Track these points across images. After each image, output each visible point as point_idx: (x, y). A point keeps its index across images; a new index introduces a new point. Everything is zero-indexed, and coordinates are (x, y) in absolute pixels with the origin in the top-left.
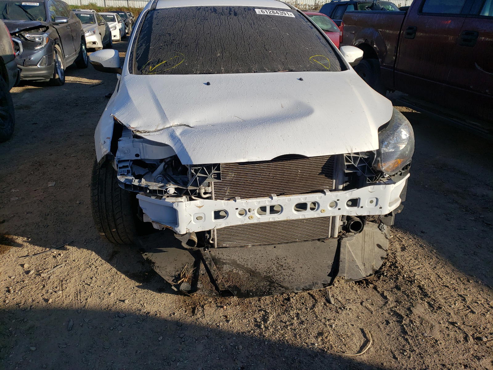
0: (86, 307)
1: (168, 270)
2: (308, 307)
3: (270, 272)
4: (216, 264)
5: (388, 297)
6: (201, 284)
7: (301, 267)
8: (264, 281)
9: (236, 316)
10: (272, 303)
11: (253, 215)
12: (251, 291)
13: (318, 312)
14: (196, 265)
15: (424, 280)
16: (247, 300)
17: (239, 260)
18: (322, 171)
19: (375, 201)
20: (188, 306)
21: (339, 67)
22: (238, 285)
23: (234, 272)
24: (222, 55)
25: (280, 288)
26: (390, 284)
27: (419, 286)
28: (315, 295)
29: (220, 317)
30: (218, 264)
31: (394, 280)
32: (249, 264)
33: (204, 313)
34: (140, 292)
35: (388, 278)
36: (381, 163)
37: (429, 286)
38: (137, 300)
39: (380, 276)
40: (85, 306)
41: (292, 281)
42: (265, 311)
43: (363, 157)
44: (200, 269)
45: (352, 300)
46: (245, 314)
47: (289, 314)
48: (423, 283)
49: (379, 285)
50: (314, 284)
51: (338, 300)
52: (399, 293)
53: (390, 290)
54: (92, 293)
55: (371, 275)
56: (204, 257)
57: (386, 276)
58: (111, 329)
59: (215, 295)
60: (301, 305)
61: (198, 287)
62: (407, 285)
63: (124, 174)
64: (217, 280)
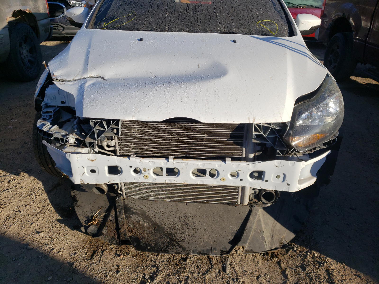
0: (6, 234)
1: (85, 210)
2: (201, 272)
3: (173, 229)
4: (126, 213)
5: (289, 276)
6: (106, 229)
7: (206, 229)
8: (164, 237)
9: (129, 267)
10: (168, 261)
11: (147, 175)
12: (150, 245)
13: (209, 280)
14: (108, 211)
15: (335, 264)
16: (145, 253)
17: (149, 212)
18: (230, 137)
19: (282, 176)
20: (91, 248)
21: (287, 33)
22: (140, 236)
23: (141, 223)
24: (170, 15)
25: (178, 247)
26: (297, 261)
27: (327, 271)
28: (214, 260)
29: (113, 266)
30: (128, 213)
31: (302, 257)
32: (157, 217)
33: (100, 259)
34: (58, 226)
35: (296, 253)
36: (293, 137)
37: (339, 272)
38: (51, 234)
39: (289, 250)
40: (6, 232)
41: (191, 242)
42: (157, 268)
43: (275, 128)
44: (110, 215)
45: (248, 273)
46: (138, 267)
47: (179, 276)
48: (333, 267)
49: (285, 260)
50: (213, 249)
51: (234, 269)
52: (303, 274)
53: (294, 268)
54: (18, 221)
55: (276, 249)
56: (117, 204)
57: (295, 251)
58: (14, 260)
59: (115, 243)
60: (195, 268)
61: (103, 232)
62: (315, 266)
63: (46, 119)
64: (121, 229)
